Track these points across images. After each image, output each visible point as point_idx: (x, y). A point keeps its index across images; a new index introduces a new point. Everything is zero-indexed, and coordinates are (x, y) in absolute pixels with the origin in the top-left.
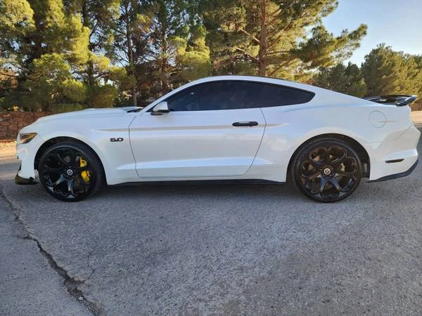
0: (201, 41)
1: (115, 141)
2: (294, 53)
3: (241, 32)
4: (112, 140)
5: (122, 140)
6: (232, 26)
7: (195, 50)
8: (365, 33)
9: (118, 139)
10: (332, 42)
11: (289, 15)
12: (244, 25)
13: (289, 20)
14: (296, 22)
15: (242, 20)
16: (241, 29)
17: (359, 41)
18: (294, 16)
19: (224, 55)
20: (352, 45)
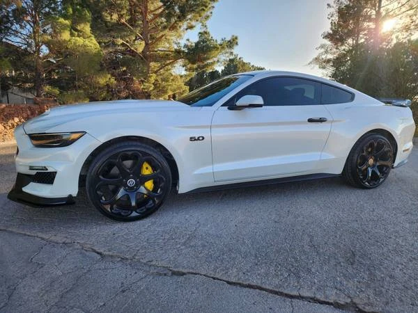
0: (87, 28)
1: (195, 140)
2: (178, 53)
3: (123, 24)
4: (192, 139)
5: (203, 138)
6: (115, 17)
7: (79, 36)
8: (237, 44)
9: (199, 138)
10: (215, 48)
11: (174, 16)
12: (128, 18)
13: (173, 20)
14: (180, 24)
15: (125, 12)
16: (123, 21)
17: (232, 51)
18: (179, 17)
19: (108, 46)
20: (227, 53)
